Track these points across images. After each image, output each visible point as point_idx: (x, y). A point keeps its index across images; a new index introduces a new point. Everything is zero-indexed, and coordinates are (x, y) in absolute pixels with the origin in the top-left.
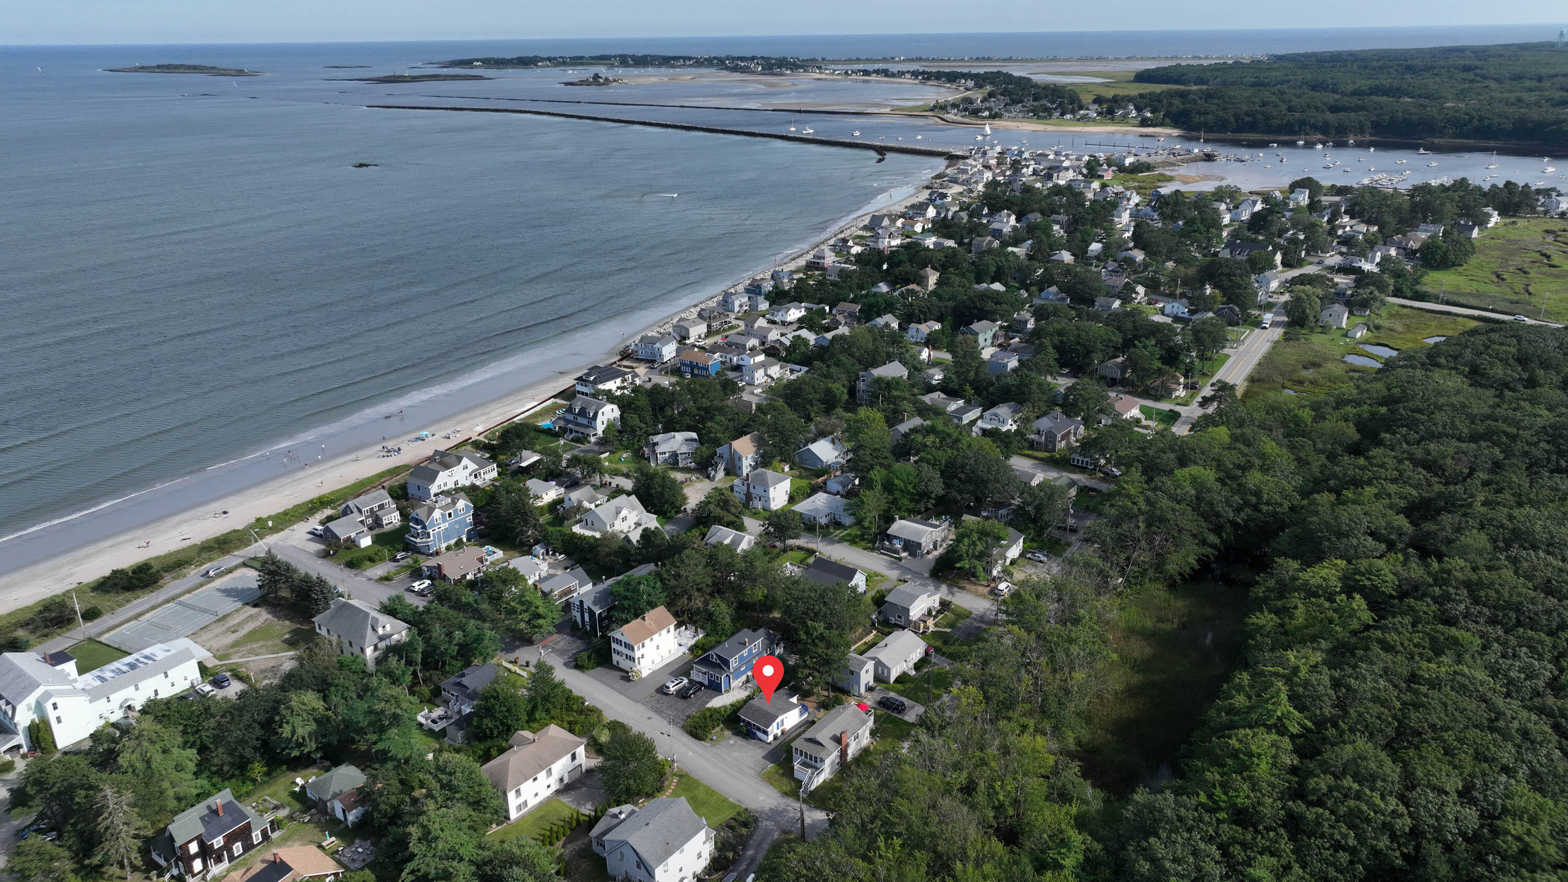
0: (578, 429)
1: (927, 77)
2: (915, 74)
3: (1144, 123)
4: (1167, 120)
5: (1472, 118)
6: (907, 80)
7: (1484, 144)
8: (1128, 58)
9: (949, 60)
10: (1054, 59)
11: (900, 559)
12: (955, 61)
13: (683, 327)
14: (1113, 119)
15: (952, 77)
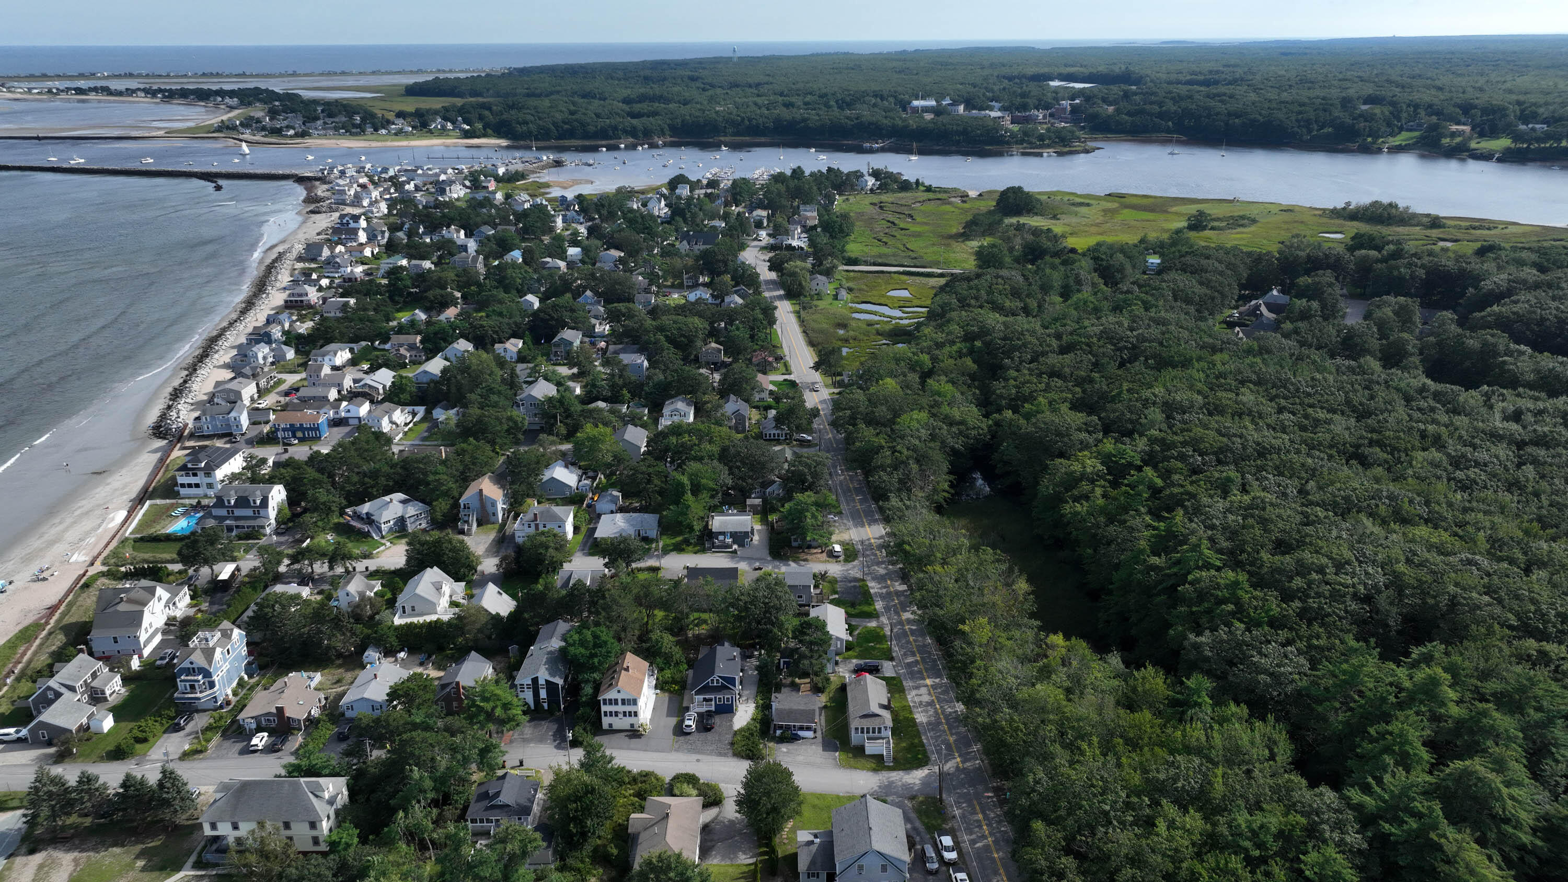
0: (241, 523)
1: (170, 95)
2: (147, 91)
3: (467, 135)
4: (489, 131)
5: (743, 119)
6: (141, 98)
7: (758, 140)
8: (374, 73)
9: (168, 76)
10: (294, 74)
11: (735, 552)
12: (177, 76)
13: (231, 391)
14: (431, 132)
15: (203, 96)
